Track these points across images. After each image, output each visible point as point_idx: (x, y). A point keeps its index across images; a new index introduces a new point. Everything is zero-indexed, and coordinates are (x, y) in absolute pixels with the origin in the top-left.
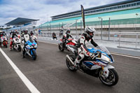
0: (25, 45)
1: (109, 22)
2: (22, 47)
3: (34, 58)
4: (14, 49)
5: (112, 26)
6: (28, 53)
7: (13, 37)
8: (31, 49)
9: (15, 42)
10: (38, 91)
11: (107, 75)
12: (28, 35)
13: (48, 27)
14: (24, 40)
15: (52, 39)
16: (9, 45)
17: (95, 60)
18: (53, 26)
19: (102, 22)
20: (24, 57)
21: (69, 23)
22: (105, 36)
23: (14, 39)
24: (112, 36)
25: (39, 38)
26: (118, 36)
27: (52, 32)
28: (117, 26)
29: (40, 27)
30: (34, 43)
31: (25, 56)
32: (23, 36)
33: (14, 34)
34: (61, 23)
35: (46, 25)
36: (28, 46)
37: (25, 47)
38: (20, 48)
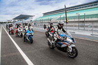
0: (25, 33)
2: (23, 34)
3: (31, 42)
4: (18, 35)
6: (27, 38)
7: (17, 28)
8: (29, 36)
9: (19, 31)
10: (32, 64)
11: (71, 51)
12: (27, 26)
13: (40, 21)
14: (25, 29)
15: (43, 29)
16: (14, 33)
17: (63, 41)
18: (44, 20)
19: (79, 17)
21: (55, 18)
23: (18, 29)
25: (35, 28)
26: (91, 27)
27: (44, 24)
28: (90, 19)
29: (35, 21)
30: (32, 31)
31: (25, 40)
32: (24, 27)
33: (18, 26)
34: (50, 18)
35: (40, 19)
36: (28, 34)
37: (25, 34)
38: (22, 35)
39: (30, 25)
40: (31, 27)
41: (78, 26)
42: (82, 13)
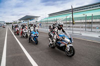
1: (92, 17)
2: (29, 35)
3: (37, 43)
4: (23, 36)
5: (94, 21)
6: (32, 39)
7: (23, 28)
8: (35, 37)
9: (24, 31)
11: (69, 50)
12: (33, 27)
13: (46, 21)
16: (20, 34)
18: (50, 21)
20: (29, 42)
21: (61, 19)
22: (89, 28)
23: (23, 30)
24: (95, 28)
25: (40, 29)
27: (49, 25)
29: (41, 22)
30: (37, 32)
33: (23, 27)
34: (55, 19)
35: (45, 20)
36: (33, 35)
38: (27, 36)
39: (35, 26)
40: (36, 28)
41: (85, 27)
42: (89, 14)
